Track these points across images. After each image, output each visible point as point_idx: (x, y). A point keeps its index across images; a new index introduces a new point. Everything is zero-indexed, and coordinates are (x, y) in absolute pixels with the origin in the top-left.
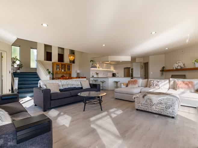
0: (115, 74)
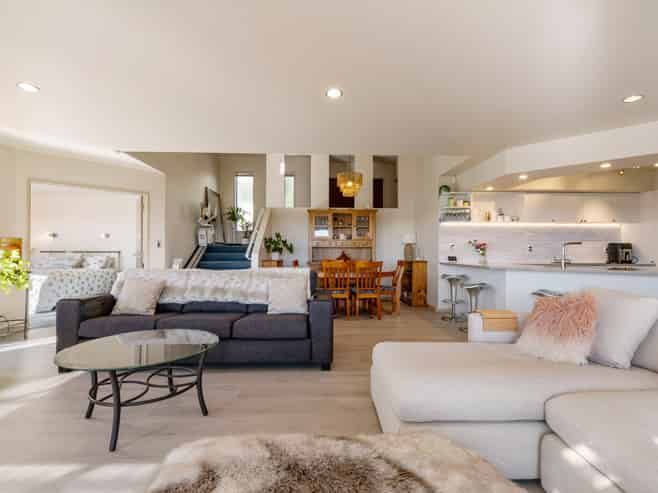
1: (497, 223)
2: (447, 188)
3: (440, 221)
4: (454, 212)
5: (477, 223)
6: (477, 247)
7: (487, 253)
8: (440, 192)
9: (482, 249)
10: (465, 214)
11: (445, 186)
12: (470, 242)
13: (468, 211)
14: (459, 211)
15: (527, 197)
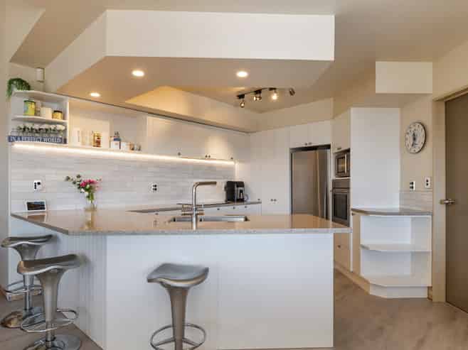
0: (241, 184)
1: (110, 151)
2: (23, 84)
3: (11, 139)
4: (37, 127)
5: (77, 148)
6: (80, 187)
7: (97, 195)
8: (10, 89)
9: (87, 190)
10: (56, 132)
11: (18, 80)
12: (68, 178)
13: (60, 127)
14: (45, 126)
15: (151, 120)
